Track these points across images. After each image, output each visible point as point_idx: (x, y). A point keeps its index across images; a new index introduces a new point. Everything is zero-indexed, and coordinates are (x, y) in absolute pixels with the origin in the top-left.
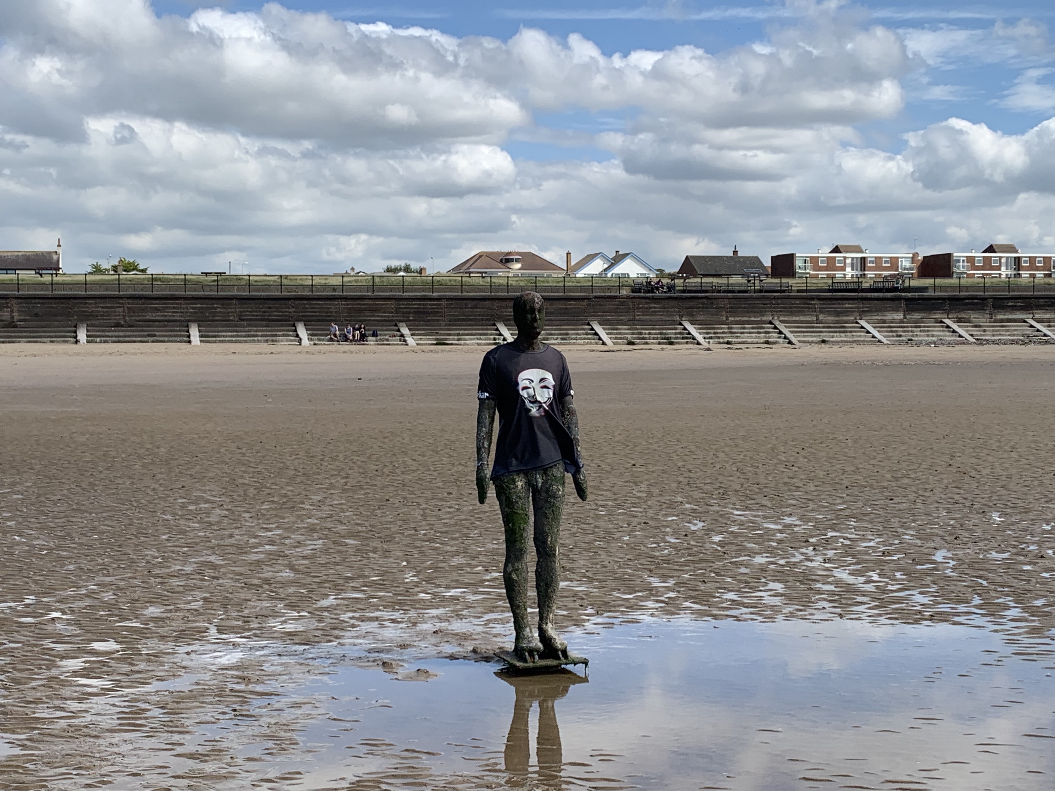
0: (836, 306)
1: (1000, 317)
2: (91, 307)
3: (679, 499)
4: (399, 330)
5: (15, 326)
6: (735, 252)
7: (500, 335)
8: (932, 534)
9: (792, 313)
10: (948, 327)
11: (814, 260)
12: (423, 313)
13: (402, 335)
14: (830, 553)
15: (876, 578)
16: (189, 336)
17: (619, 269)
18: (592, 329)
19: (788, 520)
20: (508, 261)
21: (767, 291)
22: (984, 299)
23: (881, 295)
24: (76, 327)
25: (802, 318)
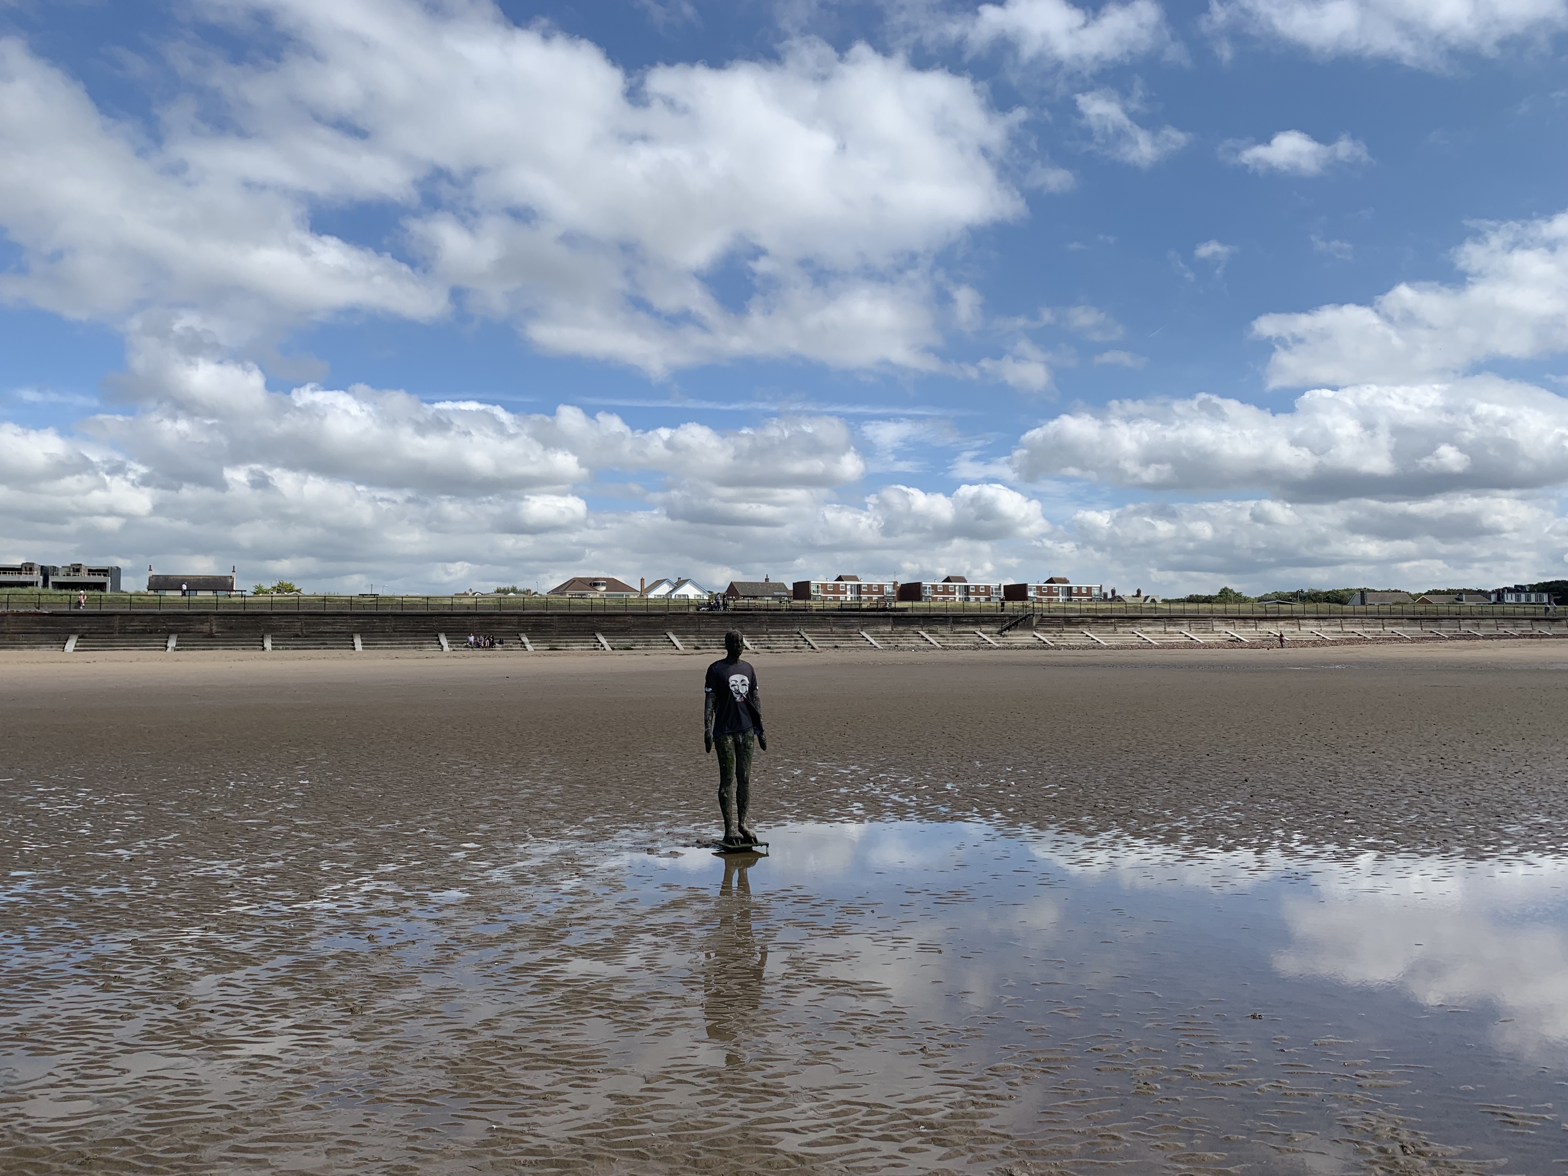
0: (844, 621)
1: (958, 630)
2: (276, 621)
3: (779, 756)
4: (520, 639)
5: (214, 637)
6: (767, 580)
7: (599, 642)
8: (943, 774)
9: (814, 626)
10: (922, 637)
11: (824, 586)
12: (540, 626)
13: (523, 643)
14: (885, 786)
15: (915, 799)
16: (353, 645)
17: (681, 591)
18: (668, 638)
19: (853, 768)
20: (596, 584)
21: (794, 610)
22: (946, 617)
23: (875, 613)
24: (263, 637)
25: (820, 630)
